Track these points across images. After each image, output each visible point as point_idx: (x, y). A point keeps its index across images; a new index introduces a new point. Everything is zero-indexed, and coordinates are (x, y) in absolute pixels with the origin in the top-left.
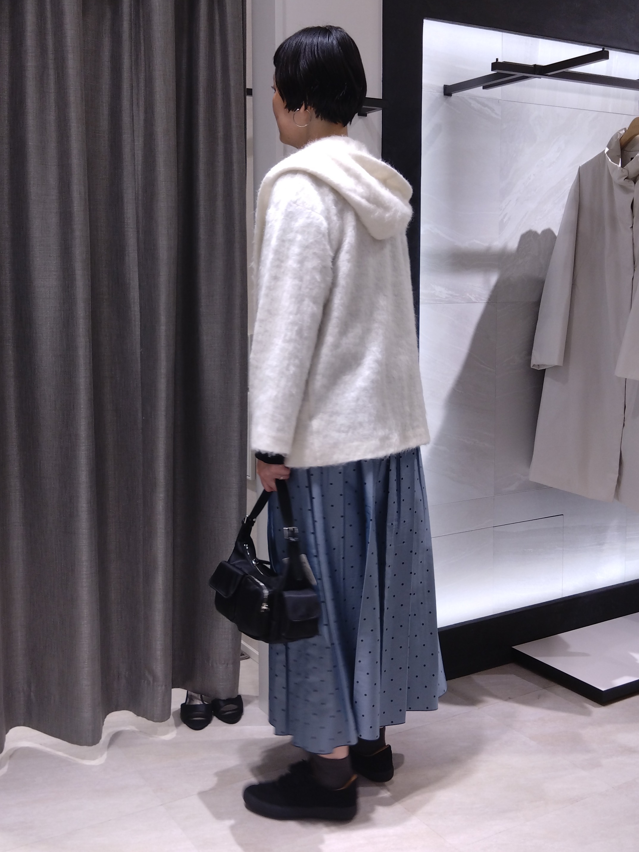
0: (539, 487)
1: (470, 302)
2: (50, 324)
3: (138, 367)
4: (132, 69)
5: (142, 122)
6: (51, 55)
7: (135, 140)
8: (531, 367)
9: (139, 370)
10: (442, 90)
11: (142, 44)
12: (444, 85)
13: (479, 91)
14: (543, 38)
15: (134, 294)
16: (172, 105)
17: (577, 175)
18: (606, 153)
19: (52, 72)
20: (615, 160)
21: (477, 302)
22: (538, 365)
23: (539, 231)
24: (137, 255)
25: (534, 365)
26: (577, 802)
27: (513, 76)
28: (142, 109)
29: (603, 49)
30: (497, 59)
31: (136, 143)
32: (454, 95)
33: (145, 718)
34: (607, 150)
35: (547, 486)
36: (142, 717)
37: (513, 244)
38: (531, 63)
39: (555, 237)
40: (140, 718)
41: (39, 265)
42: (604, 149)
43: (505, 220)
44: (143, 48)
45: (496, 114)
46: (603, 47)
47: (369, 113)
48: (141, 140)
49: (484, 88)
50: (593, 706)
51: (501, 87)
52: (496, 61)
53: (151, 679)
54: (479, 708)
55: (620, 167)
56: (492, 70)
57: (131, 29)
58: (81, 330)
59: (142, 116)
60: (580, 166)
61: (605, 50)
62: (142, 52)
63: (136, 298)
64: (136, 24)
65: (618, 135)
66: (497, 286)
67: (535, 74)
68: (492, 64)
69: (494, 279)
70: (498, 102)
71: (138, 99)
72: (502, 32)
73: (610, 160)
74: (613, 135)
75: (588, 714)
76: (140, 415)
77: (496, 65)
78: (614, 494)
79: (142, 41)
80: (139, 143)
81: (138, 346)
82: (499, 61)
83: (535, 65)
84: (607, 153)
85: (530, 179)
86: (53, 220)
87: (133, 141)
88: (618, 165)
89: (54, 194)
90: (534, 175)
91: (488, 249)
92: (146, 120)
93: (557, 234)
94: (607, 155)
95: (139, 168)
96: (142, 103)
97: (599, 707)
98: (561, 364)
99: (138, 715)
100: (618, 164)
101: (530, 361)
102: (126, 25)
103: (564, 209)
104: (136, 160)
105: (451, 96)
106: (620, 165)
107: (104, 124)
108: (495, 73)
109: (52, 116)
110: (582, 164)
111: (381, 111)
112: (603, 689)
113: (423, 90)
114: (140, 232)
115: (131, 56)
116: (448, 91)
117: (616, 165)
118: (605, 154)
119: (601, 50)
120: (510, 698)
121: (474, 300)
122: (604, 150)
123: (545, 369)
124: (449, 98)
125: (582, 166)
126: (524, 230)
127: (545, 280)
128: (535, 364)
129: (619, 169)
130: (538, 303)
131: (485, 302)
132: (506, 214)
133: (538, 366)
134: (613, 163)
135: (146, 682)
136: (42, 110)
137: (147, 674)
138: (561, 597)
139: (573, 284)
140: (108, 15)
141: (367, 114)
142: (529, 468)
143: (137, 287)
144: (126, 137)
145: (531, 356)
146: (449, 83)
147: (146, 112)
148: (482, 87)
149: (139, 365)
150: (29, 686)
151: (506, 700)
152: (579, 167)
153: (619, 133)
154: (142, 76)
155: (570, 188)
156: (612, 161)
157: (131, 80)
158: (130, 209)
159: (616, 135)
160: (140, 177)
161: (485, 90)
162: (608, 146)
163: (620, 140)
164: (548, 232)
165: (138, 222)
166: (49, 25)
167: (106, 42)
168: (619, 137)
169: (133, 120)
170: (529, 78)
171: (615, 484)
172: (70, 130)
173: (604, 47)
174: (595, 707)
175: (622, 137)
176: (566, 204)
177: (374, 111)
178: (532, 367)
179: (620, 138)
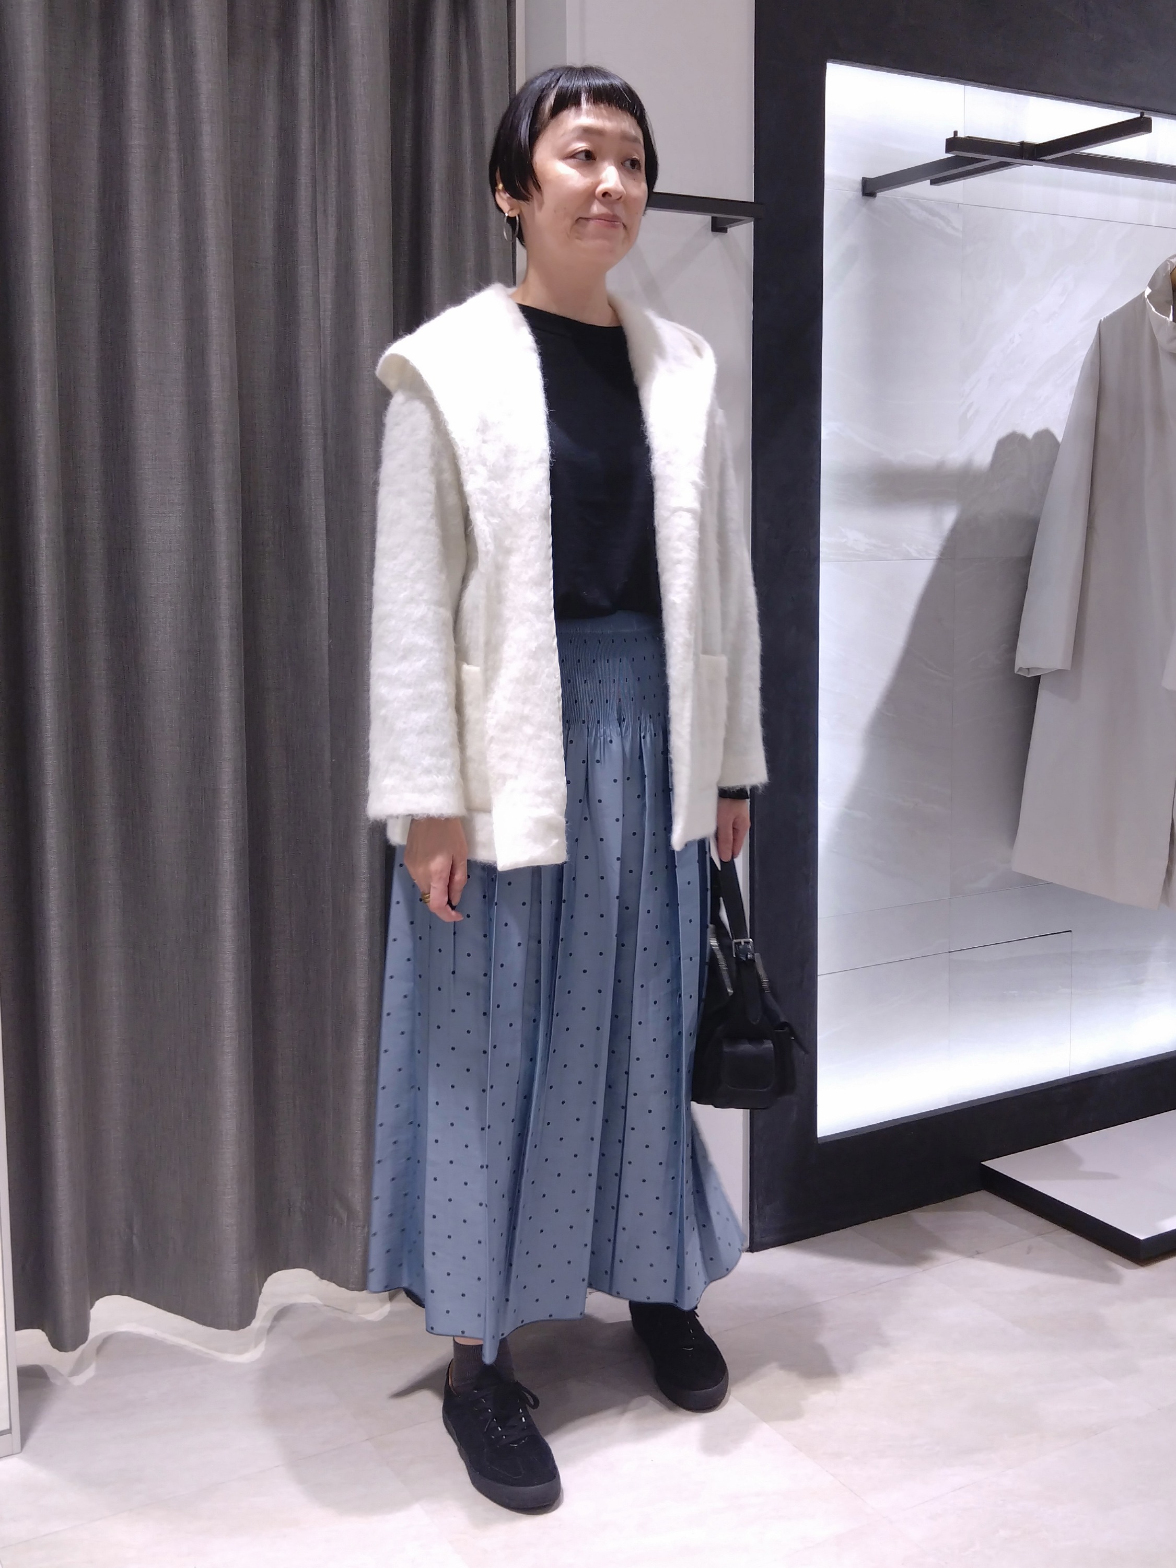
0: (1029, 884)
1: (908, 558)
2: (171, 596)
3: (324, 671)
4: (314, 149)
5: (332, 244)
6: (172, 127)
7: (320, 275)
8: (1015, 672)
9: (326, 676)
10: (859, 187)
11: (333, 107)
12: (863, 178)
13: (923, 188)
14: (1037, 96)
15: (318, 545)
16: (385, 212)
17: (1096, 336)
18: (1146, 297)
19: (173, 155)
20: (1162, 309)
21: (921, 558)
22: (1028, 669)
23: (1030, 434)
24: (323, 475)
25: (1020, 669)
26: (1097, 1434)
27: (983, 163)
28: (332, 220)
29: (1142, 114)
30: (956, 133)
31: (322, 280)
32: (879, 195)
33: (334, 1282)
34: (1148, 291)
35: (1043, 881)
36: (328, 1281)
37: (984, 457)
38: (1015, 139)
39: (1056, 444)
40: (325, 1282)
41: (152, 494)
42: (1142, 292)
43: (969, 415)
44: (333, 114)
45: (953, 228)
46: (1141, 111)
47: (731, 227)
48: (331, 274)
49: (933, 182)
50: (1124, 1266)
51: (962, 181)
52: (953, 136)
53: (345, 1217)
54: (924, 1270)
55: (1171, 322)
56: (947, 151)
57: (313, 82)
58: (223, 607)
59: (332, 232)
60: (1101, 320)
61: (1146, 116)
62: (333, 119)
63: (321, 550)
64: (321, 71)
65: (1167, 264)
66: (954, 531)
67: (1022, 159)
68: (948, 140)
69: (949, 517)
70: (957, 207)
71: (325, 202)
72: (964, 84)
73: (1153, 309)
74: (1159, 265)
75: (1116, 1280)
76: (327, 754)
77: (953, 143)
78: (1161, 894)
79: (333, 101)
80: (327, 281)
81: (325, 635)
82: (959, 135)
83: (1022, 143)
84: (1148, 296)
85: (1013, 342)
86: (176, 414)
87: (317, 276)
88: (1167, 318)
89: (176, 370)
90: (1020, 335)
91: (940, 465)
92: (338, 241)
93: (1060, 439)
94: (1148, 300)
95: (327, 324)
96: (332, 209)
97: (1136, 1269)
98: (1067, 666)
99: (322, 1277)
100: (1169, 317)
101: (1012, 661)
102: (304, 73)
103: (1073, 395)
104: (321, 310)
105: (876, 196)
106: (1171, 318)
107: (267, 247)
108: (951, 157)
109: (174, 233)
110: (1105, 317)
111: (753, 222)
112: (1142, 1237)
113: (826, 186)
114: (329, 436)
115: (313, 127)
116: (870, 188)
117: (1163, 318)
118: (1144, 300)
119: (1139, 115)
120: (978, 1253)
121: (915, 554)
122: (1144, 292)
123: (1040, 676)
124: (871, 200)
125: (1104, 319)
126: (1002, 433)
127: (1040, 519)
128: (1022, 668)
129: (1169, 325)
130: (1027, 560)
131: (935, 558)
132: (971, 405)
133: (1027, 671)
134: (1159, 314)
135: (336, 1220)
136: (156, 223)
137: (337, 1206)
138: (1068, 1076)
139: (1087, 528)
140: (274, 55)
141: (728, 230)
142: (1013, 848)
143: (323, 532)
144: (305, 269)
145: (1015, 653)
146: (872, 175)
147: (339, 226)
148: (929, 181)
149: (327, 668)
150: (130, 1227)
151: (972, 1257)
152: (1098, 323)
153: (1169, 261)
154: (333, 162)
155: (1083, 359)
156: (1156, 311)
157: (313, 169)
158: (310, 395)
159: (1165, 265)
160: (328, 340)
161: (934, 187)
162: (1151, 285)
163: (1171, 273)
164: (1045, 436)
165: (324, 419)
166: (170, 75)
167: (271, 102)
168: (1169, 269)
169: (317, 239)
170: (1011, 165)
171: (1163, 876)
172: (205, 257)
173: (1143, 111)
174: (1127, 1268)
175: (1174, 269)
176: (1075, 386)
177: (739, 223)
178: (1018, 671)
179: (1173, 269)
